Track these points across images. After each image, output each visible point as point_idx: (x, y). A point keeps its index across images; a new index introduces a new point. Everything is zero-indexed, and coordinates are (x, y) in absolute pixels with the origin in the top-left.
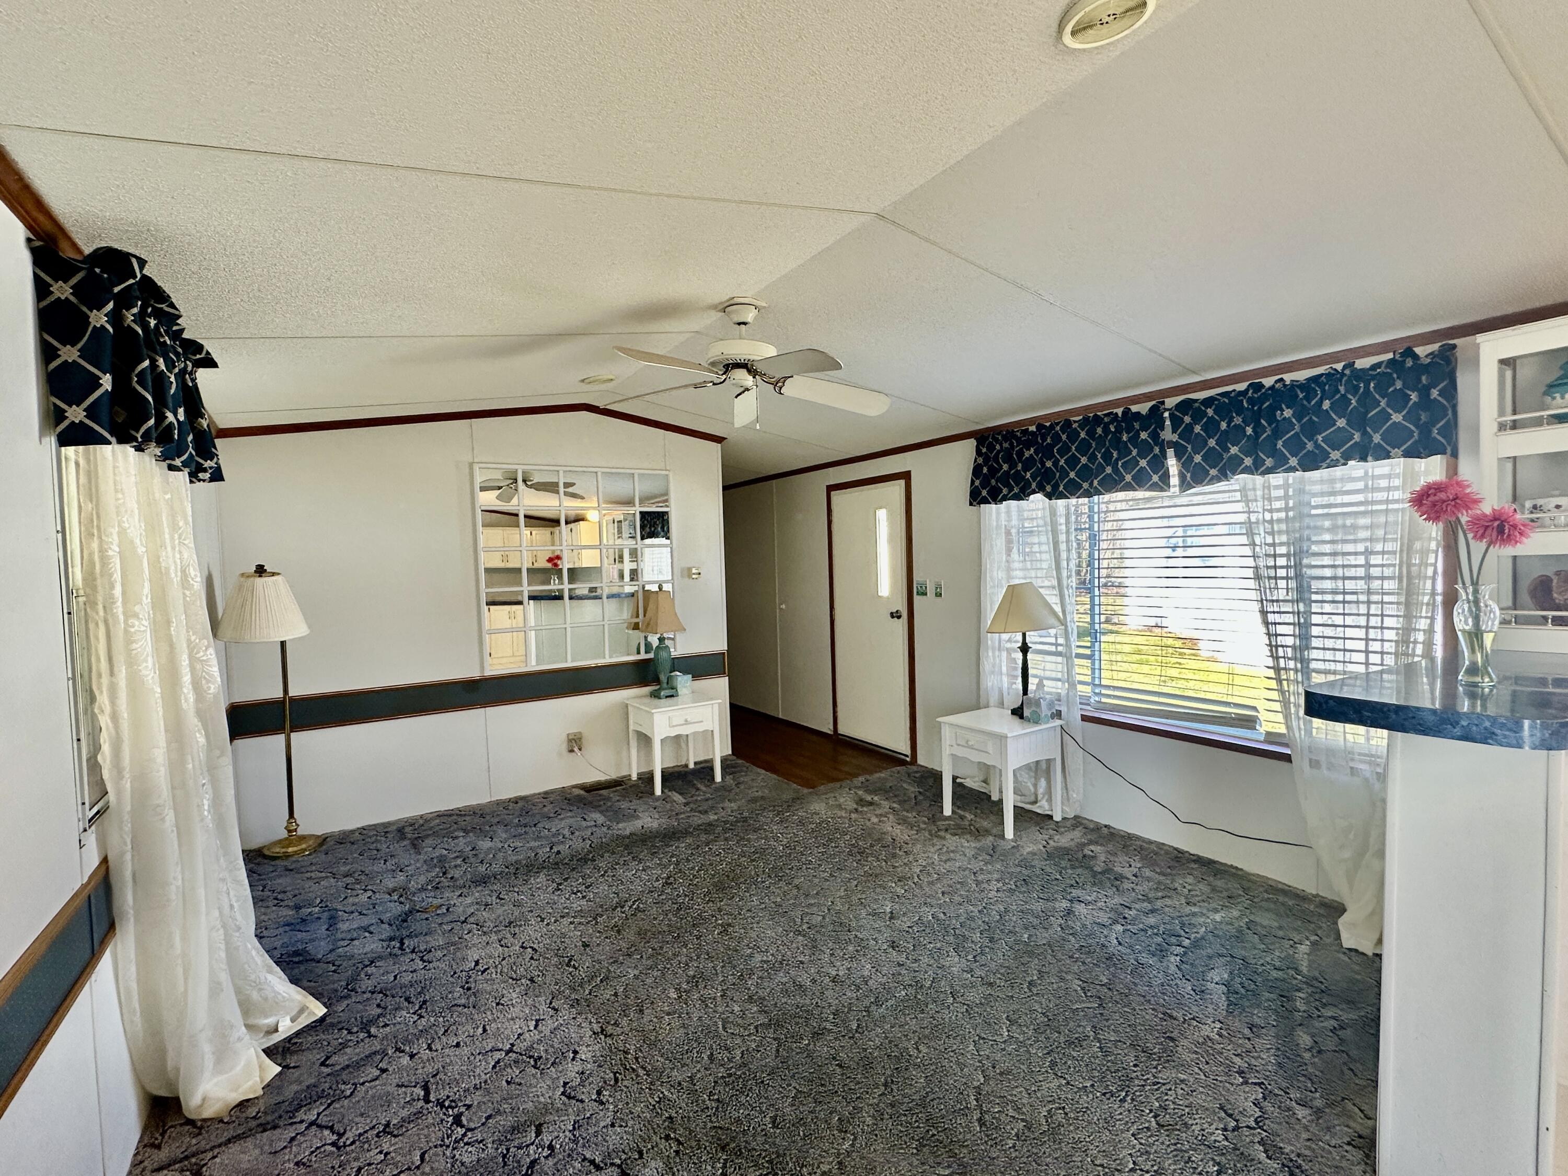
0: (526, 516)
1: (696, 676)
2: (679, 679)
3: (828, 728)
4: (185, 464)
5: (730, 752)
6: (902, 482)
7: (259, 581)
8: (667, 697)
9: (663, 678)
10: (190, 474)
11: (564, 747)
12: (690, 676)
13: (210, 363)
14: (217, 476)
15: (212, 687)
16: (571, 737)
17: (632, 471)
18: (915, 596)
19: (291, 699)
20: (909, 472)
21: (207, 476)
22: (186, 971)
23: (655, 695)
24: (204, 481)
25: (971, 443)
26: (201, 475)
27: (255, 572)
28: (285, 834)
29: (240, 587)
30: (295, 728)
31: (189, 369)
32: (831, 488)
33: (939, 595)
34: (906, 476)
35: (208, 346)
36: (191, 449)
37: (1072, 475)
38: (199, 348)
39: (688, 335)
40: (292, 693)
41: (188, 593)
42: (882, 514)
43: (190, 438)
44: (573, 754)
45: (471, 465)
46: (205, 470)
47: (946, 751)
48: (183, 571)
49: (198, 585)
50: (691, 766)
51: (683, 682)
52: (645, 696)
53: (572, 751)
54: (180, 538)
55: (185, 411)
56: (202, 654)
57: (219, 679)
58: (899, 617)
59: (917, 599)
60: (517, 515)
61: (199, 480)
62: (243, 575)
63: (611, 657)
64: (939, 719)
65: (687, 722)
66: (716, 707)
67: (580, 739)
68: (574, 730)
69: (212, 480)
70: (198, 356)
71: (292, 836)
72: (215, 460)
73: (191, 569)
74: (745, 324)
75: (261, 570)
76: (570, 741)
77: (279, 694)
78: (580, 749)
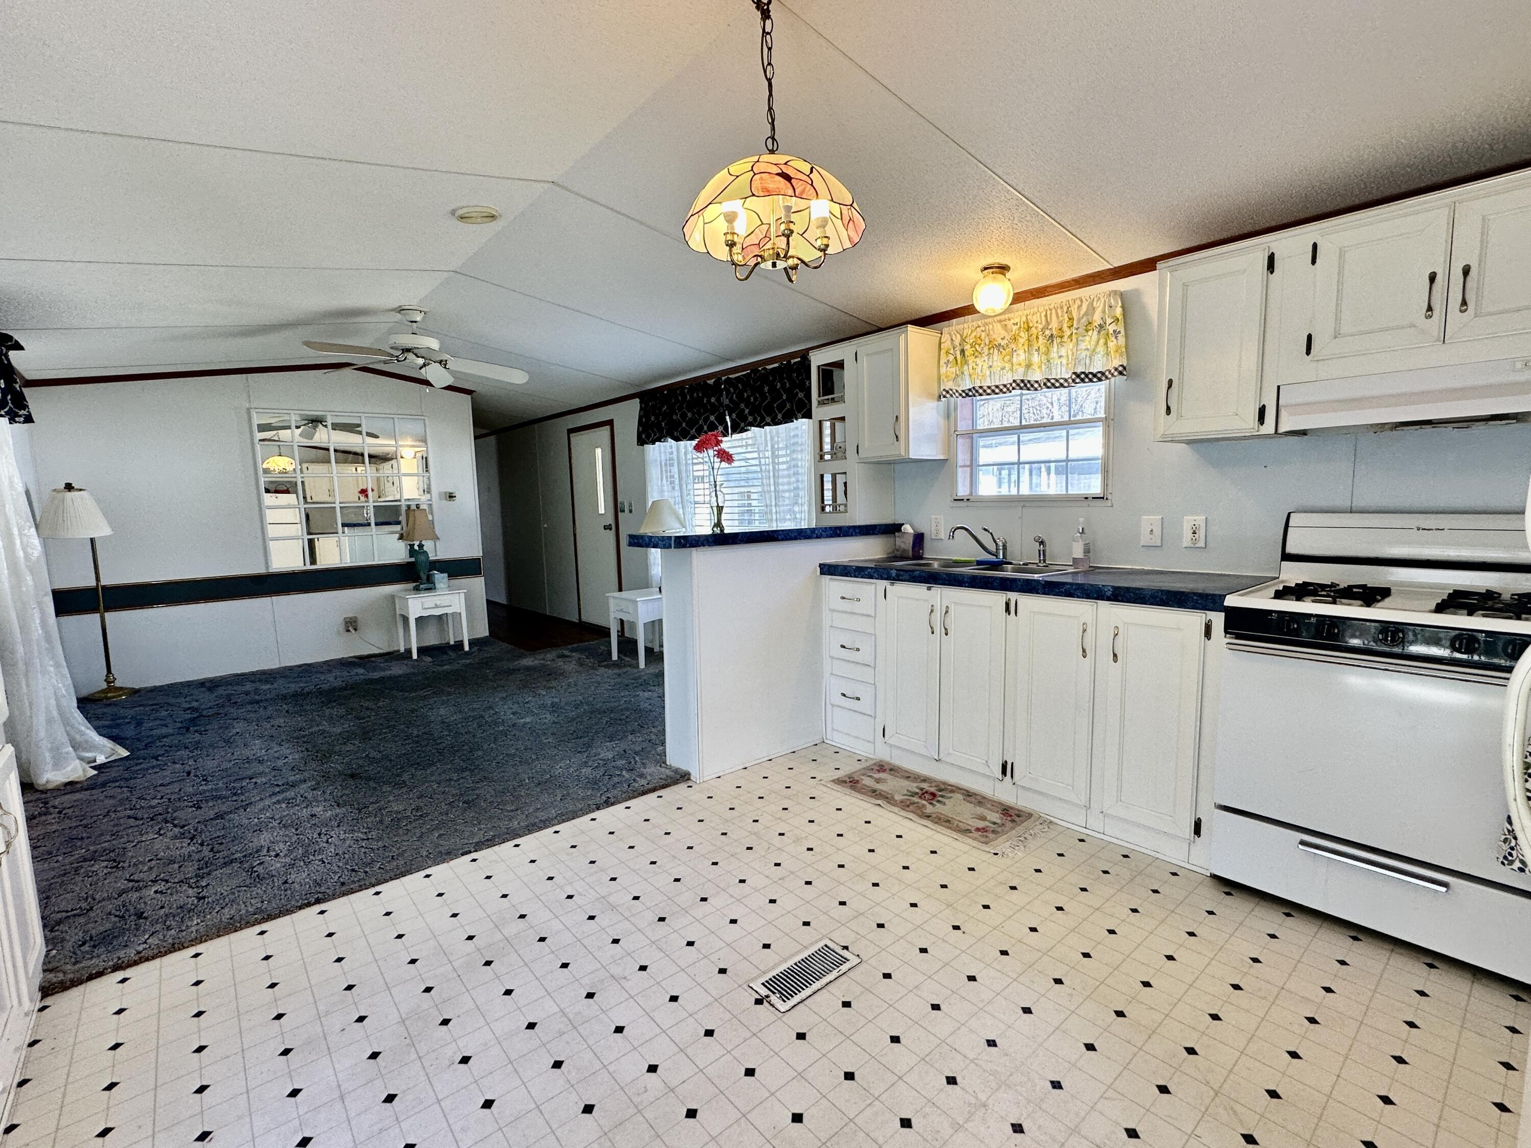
0: (335, 451)
1: (452, 576)
2: (436, 576)
3: (575, 619)
4: (7, 413)
5: (488, 634)
6: (608, 427)
7: (69, 495)
8: (426, 589)
9: (424, 577)
10: (10, 419)
11: (342, 628)
12: (446, 575)
13: (18, 347)
14: (29, 419)
15: (35, 552)
16: (347, 620)
17: (393, 416)
18: (619, 513)
19: (104, 587)
20: (613, 420)
21: (22, 419)
22: (31, 704)
23: (417, 589)
24: (20, 422)
25: (637, 400)
26: (17, 419)
27: (65, 488)
28: (104, 686)
29: (53, 499)
30: (107, 609)
31: (4, 351)
32: (571, 431)
33: (631, 511)
34: (610, 423)
35: (17, 336)
36: (10, 404)
37: (684, 425)
38: (10, 338)
39: (392, 324)
40: (105, 582)
41: (14, 493)
42: (599, 452)
43: (9, 397)
44: (349, 633)
45: (249, 410)
46: (20, 416)
47: (612, 616)
48: (10, 479)
49: (20, 489)
50: (452, 643)
51: (440, 578)
52: (410, 590)
53: (348, 631)
54: (6, 458)
55: (4, 381)
56: (26, 531)
57: (40, 548)
58: (611, 529)
59: (620, 514)
60: (328, 450)
61: (16, 422)
62: (55, 490)
63: (379, 560)
64: (607, 595)
65: (437, 606)
66: (462, 596)
67: (355, 622)
68: (351, 615)
69: (24, 422)
70: (10, 343)
71: (110, 689)
72: (27, 410)
73: (15, 478)
74: (416, 322)
75: (69, 487)
76: (346, 623)
77: (92, 583)
78: (355, 630)
